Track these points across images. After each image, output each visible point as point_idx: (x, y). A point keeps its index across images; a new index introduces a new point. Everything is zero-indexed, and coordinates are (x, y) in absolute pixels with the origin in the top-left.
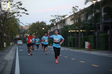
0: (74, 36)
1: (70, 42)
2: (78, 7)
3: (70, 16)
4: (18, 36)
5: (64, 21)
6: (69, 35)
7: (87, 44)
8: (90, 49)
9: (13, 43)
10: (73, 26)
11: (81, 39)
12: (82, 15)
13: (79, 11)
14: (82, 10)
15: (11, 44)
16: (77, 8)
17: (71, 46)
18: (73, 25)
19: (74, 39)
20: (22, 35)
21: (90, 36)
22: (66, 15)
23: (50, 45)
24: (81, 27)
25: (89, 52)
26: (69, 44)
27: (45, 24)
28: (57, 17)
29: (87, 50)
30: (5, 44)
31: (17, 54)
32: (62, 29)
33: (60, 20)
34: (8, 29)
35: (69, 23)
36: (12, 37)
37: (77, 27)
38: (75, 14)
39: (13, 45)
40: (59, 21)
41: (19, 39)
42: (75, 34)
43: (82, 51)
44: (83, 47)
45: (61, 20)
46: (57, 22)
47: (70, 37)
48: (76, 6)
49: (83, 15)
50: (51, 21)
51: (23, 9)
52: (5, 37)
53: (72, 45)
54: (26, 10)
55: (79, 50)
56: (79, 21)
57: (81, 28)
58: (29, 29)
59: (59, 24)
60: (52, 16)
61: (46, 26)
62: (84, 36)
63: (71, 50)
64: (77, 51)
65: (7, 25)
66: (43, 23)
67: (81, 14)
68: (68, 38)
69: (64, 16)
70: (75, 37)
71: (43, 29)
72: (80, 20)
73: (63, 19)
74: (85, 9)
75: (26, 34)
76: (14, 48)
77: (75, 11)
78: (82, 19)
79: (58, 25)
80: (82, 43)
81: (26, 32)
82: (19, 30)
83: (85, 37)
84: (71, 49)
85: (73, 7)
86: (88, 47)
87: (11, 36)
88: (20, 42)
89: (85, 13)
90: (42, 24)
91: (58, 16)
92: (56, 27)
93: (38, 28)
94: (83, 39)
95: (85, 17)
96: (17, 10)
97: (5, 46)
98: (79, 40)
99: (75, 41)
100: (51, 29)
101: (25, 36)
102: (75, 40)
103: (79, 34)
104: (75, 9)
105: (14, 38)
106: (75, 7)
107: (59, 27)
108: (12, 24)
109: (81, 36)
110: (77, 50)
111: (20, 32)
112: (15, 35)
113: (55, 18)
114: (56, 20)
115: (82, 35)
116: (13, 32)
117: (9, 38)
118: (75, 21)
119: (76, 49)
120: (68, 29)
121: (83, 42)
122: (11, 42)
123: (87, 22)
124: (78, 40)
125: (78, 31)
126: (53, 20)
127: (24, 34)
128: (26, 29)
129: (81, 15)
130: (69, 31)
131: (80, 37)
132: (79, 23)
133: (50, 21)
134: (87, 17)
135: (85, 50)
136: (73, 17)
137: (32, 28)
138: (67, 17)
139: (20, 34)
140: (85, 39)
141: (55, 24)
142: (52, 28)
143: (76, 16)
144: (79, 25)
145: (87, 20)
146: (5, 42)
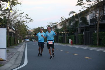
0: (62, 36)
2: (64, 17)
3: (59, 23)
4: (27, 36)
5: (56, 26)
6: (59, 35)
7: (70, 41)
11: (67, 37)
13: (65, 19)
14: (67, 19)
15: (22, 41)
16: (63, 18)
17: (60, 42)
18: (61, 28)
19: (62, 38)
20: (29, 35)
21: (72, 36)
24: (67, 30)
26: (59, 41)
27: (44, 28)
28: (51, 23)
30: (18, 41)
31: (26, 47)
34: (21, 31)
35: (59, 27)
37: (64, 30)
38: (63, 22)
39: (23, 42)
40: (52, 26)
41: (27, 38)
43: (67, 45)
44: (68, 42)
46: (51, 27)
47: (60, 37)
51: (30, 18)
52: (19, 37)
53: (61, 42)
54: (31, 19)
56: (65, 26)
58: (33, 32)
60: (48, 23)
61: (44, 29)
62: (68, 36)
63: (60, 45)
64: (64, 45)
65: (20, 29)
68: (58, 37)
69: (56, 23)
70: (63, 37)
73: (55, 25)
74: (69, 18)
75: (32, 35)
76: (24, 44)
77: (62, 20)
78: (67, 25)
80: (67, 40)
81: (31, 33)
82: (27, 32)
85: (61, 18)
87: (22, 36)
88: (28, 40)
89: (69, 21)
95: (69, 24)
96: (25, 19)
97: (18, 42)
101: (31, 36)
105: (24, 38)
108: (23, 28)
109: (66, 35)
111: (28, 34)
112: (25, 36)
116: (23, 34)
117: (21, 37)
118: (63, 26)
120: (58, 31)
122: (23, 40)
124: (65, 38)
125: (64, 32)
126: (49, 26)
127: (30, 35)
128: (32, 31)
130: (59, 33)
131: (65, 36)
133: (47, 26)
134: (70, 23)
136: (61, 24)
137: (36, 31)
139: (28, 35)
143: (63, 23)
145: (70, 26)
146: (19, 40)
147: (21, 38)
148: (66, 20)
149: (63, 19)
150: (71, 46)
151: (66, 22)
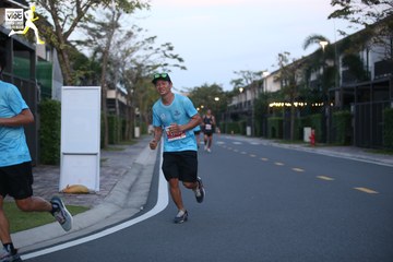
0: (280, 115)
1: (273, 129)
2: (289, 53)
3: (272, 74)
5: (260, 84)
6: (271, 112)
7: (308, 132)
8: (314, 144)
10: (280, 94)
11: (296, 121)
12: (298, 70)
13: (290, 62)
14: (299, 64)
16: (287, 56)
17: (274, 136)
18: (278, 91)
19: (281, 122)
21: (314, 116)
23: (231, 133)
24: (297, 97)
25: (311, 149)
26: (270, 131)
27: (221, 89)
28: (246, 74)
29: (307, 145)
30: (137, 130)
32: (255, 100)
33: (252, 80)
34: (144, 99)
35: (272, 87)
37: (287, 97)
38: (284, 69)
40: (250, 82)
42: (283, 111)
43: (297, 147)
44: (300, 138)
45: (254, 81)
46: (246, 84)
47: (273, 118)
48: (285, 53)
49: (300, 70)
50: (234, 84)
51: (175, 57)
52: (138, 116)
53: (277, 135)
54: (180, 60)
55: (292, 145)
56: (291, 84)
57: (296, 99)
59: (250, 89)
60: (235, 73)
62: (301, 115)
63: (276, 145)
64: (286, 146)
65: (142, 92)
66: (215, 87)
67: (297, 68)
68: (269, 119)
69: (260, 73)
70: (283, 118)
71: (217, 99)
72: (293, 82)
73: (258, 78)
74: (304, 58)
77: (283, 62)
78: (299, 80)
79: (248, 92)
80: (298, 130)
83: (303, 118)
84: (274, 142)
85: (280, 55)
86: (310, 138)
89: (305, 67)
90: (214, 90)
91: (248, 72)
92: (243, 96)
93: (205, 98)
94: (300, 122)
95: (304, 75)
97: (137, 134)
98: (292, 123)
99: (284, 125)
100: (232, 100)
102: (284, 123)
103: (292, 112)
104: (283, 59)
106: (284, 55)
107: (249, 96)
109: (296, 115)
113: (241, 77)
114: (244, 82)
115: (299, 114)
118: (284, 85)
119: (285, 143)
121: (300, 128)
123: (309, 87)
124: (290, 122)
125: (288, 105)
126: (238, 82)
129: (295, 70)
130: (271, 105)
131: (293, 117)
132: (292, 88)
133: (231, 83)
134: (308, 76)
135: (303, 145)
136: (278, 75)
138: (265, 74)
140: (303, 121)
141: (241, 90)
142: (234, 98)
143: (286, 73)
144: (291, 93)
145: (308, 83)
146: (138, 126)
147: (144, 119)
148: (295, 62)
149: (286, 61)
150: (309, 150)
151: (293, 71)
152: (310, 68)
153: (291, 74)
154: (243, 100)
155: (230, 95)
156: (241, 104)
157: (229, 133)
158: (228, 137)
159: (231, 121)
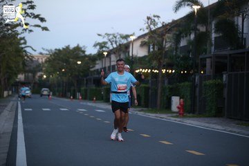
0: (147, 82)
2: (158, 17)
3: (139, 38)
4: (21, 77)
5: (126, 48)
7: (176, 101)
8: (183, 114)
9: (10, 93)
10: (147, 59)
11: (163, 90)
12: (167, 35)
13: (160, 25)
14: (167, 25)
15: (6, 93)
16: (156, 19)
18: (145, 57)
19: (147, 89)
20: (30, 74)
21: (182, 84)
22: (131, 35)
23: (93, 100)
24: (165, 63)
25: (179, 119)
27: (84, 52)
28: (111, 37)
29: (175, 115)
33: (118, 44)
35: (138, 51)
36: (9, 79)
37: (155, 63)
38: (152, 33)
39: (9, 95)
40: (115, 46)
41: (24, 84)
42: (150, 78)
43: (164, 117)
44: (167, 107)
45: (120, 45)
46: (111, 48)
48: (155, 16)
49: (169, 35)
50: (98, 47)
53: (142, 103)
55: (157, 115)
56: (159, 49)
57: (164, 66)
59: (114, 53)
60: (99, 35)
61: (86, 56)
62: (169, 83)
63: (141, 114)
64: (152, 116)
66: (78, 49)
67: (166, 33)
69: (126, 37)
70: (149, 85)
71: (79, 63)
72: (161, 48)
73: (125, 41)
74: (174, 22)
75: (39, 74)
76: (11, 103)
77: (152, 26)
78: (168, 45)
80: (165, 98)
81: (39, 67)
82: (24, 64)
83: (171, 86)
84: (140, 111)
85: (148, 18)
86: (178, 108)
87: (6, 76)
89: (174, 32)
90: (77, 52)
91: (113, 35)
92: (107, 60)
93: (67, 61)
94: (168, 90)
95: (173, 41)
98: (159, 91)
99: (150, 93)
100: (96, 64)
101: (37, 77)
102: (150, 91)
103: (160, 79)
104: (151, 22)
105: (12, 82)
106: (153, 18)
107: (114, 61)
108: (9, 49)
109: (163, 82)
110: (154, 115)
111: (27, 69)
112: (16, 75)
113: (106, 40)
114: (109, 45)
115: (166, 82)
116: (10, 68)
117: (2, 80)
118: (152, 50)
119: (151, 112)
120: (134, 65)
121: (167, 96)
122: (6, 90)
123: (178, 53)
124: (156, 91)
125: (155, 71)
126: (102, 45)
127: (34, 72)
128: (40, 61)
129: (164, 35)
130: (137, 71)
131: (160, 85)
132: (160, 54)
133: (95, 46)
134: (177, 40)
135: (170, 115)
136: (146, 39)
137: (54, 60)
138: (132, 38)
139: (25, 72)
140: (171, 89)
141: (105, 54)
142: (97, 62)
144: (159, 59)
145: (177, 48)
148: (164, 26)
149: (154, 23)
151: (162, 35)
152: (181, 33)
153: (160, 39)
154: (107, 65)
155: (93, 59)
156: (105, 68)
157: (91, 99)
158: (90, 104)
159: (94, 87)
